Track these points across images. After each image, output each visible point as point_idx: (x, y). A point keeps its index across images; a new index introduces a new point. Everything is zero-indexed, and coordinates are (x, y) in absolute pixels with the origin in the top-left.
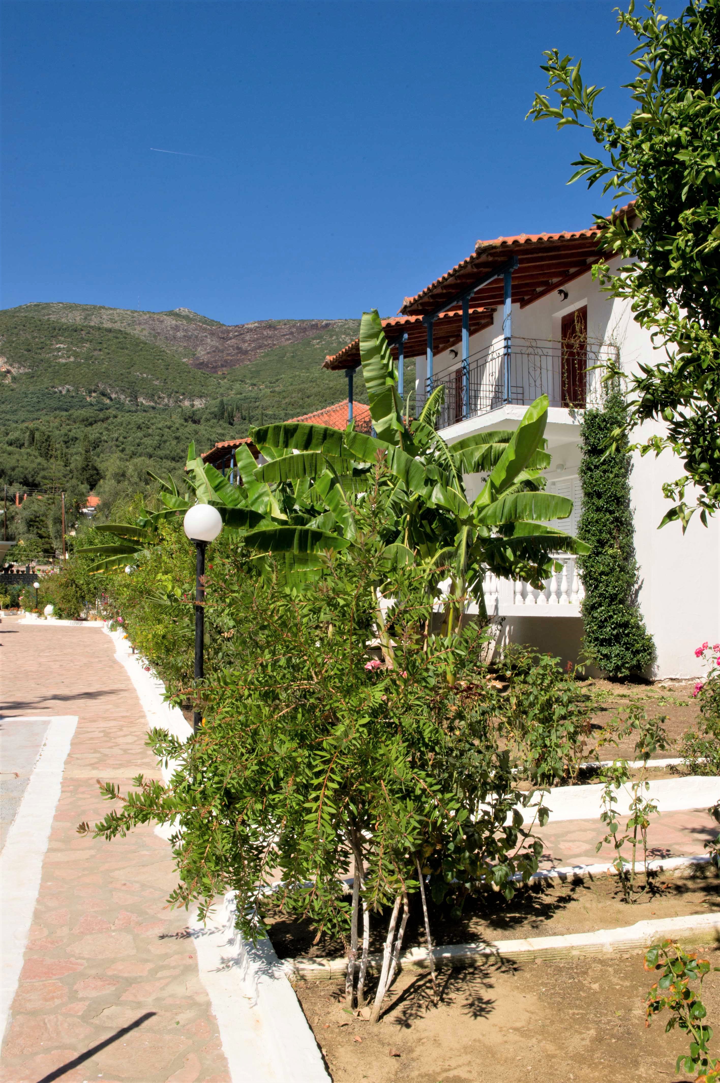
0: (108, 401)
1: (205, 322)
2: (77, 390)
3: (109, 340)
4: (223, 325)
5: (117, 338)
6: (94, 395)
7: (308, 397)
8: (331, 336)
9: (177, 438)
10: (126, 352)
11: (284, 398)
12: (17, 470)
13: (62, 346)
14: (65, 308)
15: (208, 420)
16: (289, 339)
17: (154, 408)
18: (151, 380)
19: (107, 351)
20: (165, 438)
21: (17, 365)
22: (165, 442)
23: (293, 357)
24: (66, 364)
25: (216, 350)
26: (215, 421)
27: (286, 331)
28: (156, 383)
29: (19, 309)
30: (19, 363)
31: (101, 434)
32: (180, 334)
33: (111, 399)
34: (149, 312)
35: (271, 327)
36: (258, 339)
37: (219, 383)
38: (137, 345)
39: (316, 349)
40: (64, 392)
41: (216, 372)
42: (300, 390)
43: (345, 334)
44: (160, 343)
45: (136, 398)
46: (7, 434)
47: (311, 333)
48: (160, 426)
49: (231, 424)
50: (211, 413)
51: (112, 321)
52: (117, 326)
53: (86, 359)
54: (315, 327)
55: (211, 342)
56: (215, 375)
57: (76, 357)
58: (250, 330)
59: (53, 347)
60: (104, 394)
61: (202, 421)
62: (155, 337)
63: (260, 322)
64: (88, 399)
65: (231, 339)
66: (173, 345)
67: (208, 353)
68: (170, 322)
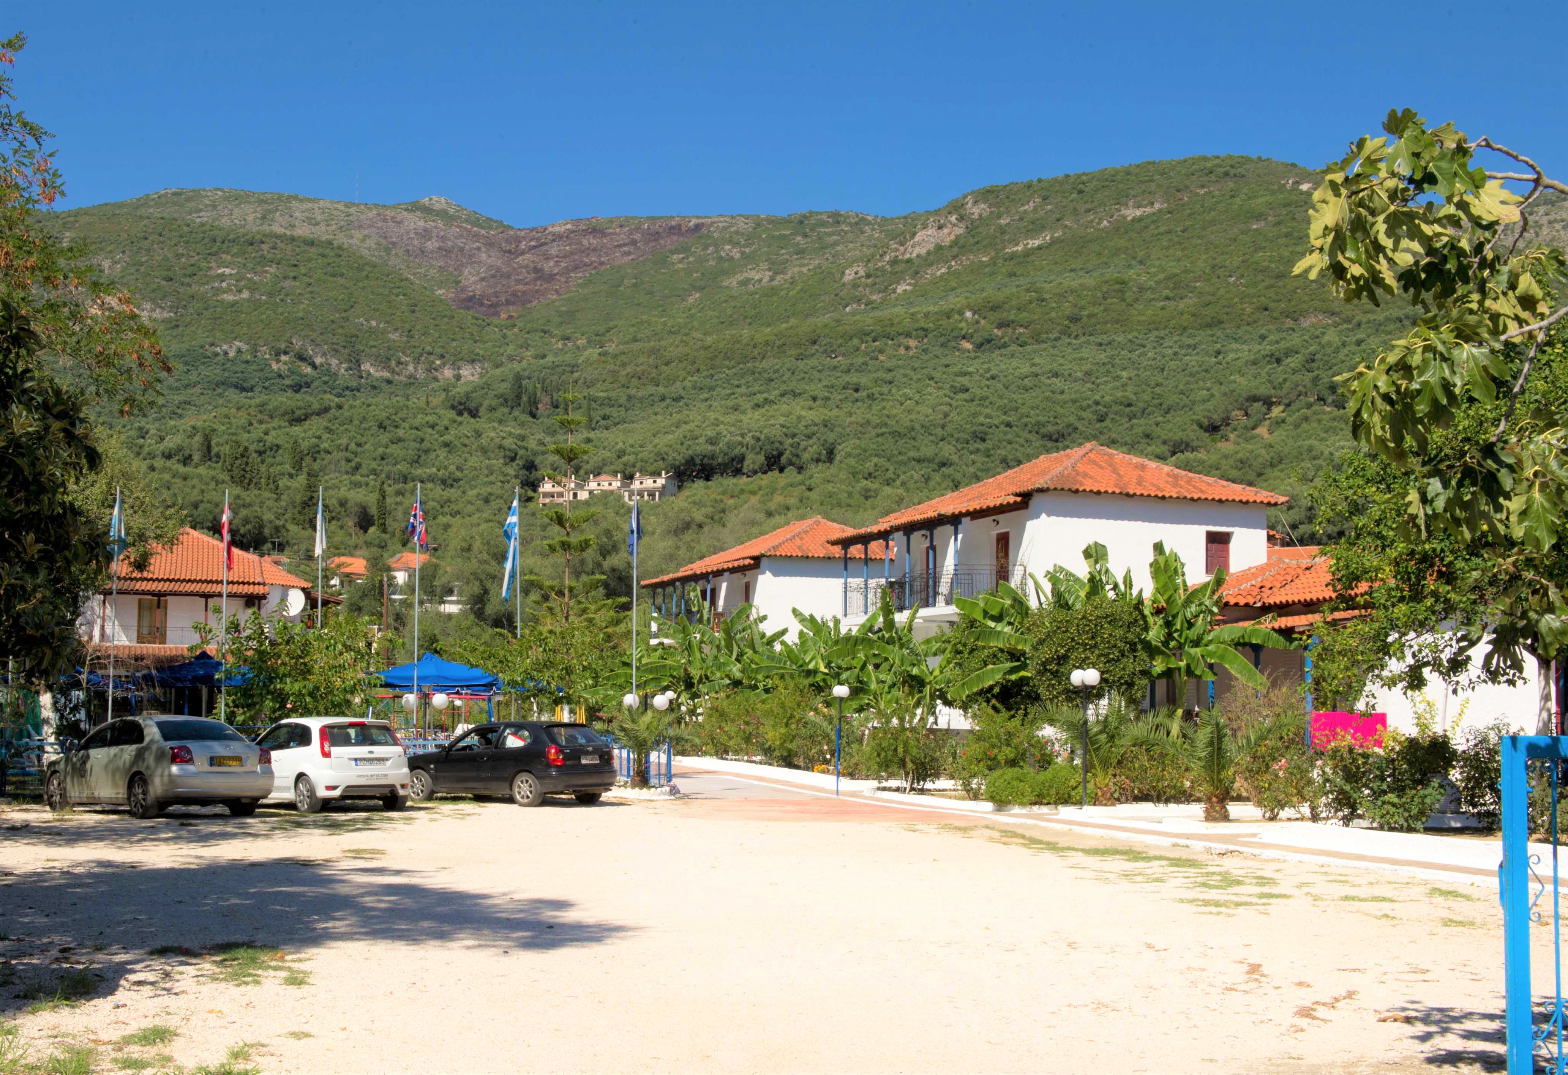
0: (309, 370)
1: (477, 223)
2: (255, 351)
3: (310, 260)
4: (510, 227)
5: (324, 256)
6: (284, 358)
7: (667, 364)
8: (706, 248)
9: (446, 445)
10: (341, 281)
11: (624, 365)
12: (202, 507)
13: (227, 271)
14: (227, 199)
15: (492, 409)
16: (629, 253)
17: (389, 382)
18: (384, 332)
19: (307, 280)
20: (426, 445)
21: (148, 306)
22: (427, 451)
23: (635, 285)
24: (235, 303)
25: (497, 274)
26: (506, 410)
27: (623, 238)
28: (394, 336)
29: (143, 202)
30: (153, 300)
31: (319, 438)
32: (431, 245)
33: (314, 366)
34: (376, 205)
35: (594, 231)
36: (572, 253)
37: (504, 337)
38: (360, 269)
39: (677, 271)
40: (232, 354)
41: (496, 314)
42: (652, 352)
43: (730, 242)
44: (396, 261)
45: (358, 363)
46: (162, 439)
47: (668, 242)
48: (417, 422)
49: (534, 416)
50: (498, 397)
51: (312, 222)
52: (322, 233)
53: (270, 294)
54: (675, 230)
55: (489, 259)
56: (495, 320)
57: (252, 290)
58: (557, 237)
59: (212, 273)
60: (301, 358)
61: (482, 411)
62: (388, 250)
63: (576, 222)
64: (275, 366)
65: (523, 253)
66: (420, 266)
67: (483, 279)
68: (415, 222)
